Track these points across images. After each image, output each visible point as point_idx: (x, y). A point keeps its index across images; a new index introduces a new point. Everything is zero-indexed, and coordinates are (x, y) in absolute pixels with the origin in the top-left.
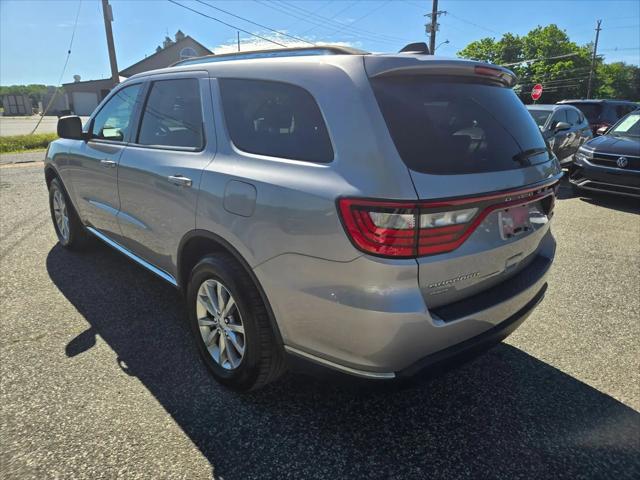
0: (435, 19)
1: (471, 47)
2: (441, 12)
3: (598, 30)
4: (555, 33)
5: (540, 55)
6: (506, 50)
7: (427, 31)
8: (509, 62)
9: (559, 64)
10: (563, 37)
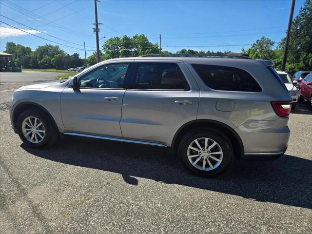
0: (97, 26)
1: (111, 40)
2: (99, 24)
3: (160, 38)
4: (144, 38)
5: (139, 46)
6: (126, 43)
7: (94, 31)
8: (127, 48)
9: (147, 50)
10: (147, 40)
